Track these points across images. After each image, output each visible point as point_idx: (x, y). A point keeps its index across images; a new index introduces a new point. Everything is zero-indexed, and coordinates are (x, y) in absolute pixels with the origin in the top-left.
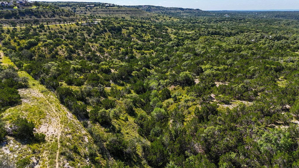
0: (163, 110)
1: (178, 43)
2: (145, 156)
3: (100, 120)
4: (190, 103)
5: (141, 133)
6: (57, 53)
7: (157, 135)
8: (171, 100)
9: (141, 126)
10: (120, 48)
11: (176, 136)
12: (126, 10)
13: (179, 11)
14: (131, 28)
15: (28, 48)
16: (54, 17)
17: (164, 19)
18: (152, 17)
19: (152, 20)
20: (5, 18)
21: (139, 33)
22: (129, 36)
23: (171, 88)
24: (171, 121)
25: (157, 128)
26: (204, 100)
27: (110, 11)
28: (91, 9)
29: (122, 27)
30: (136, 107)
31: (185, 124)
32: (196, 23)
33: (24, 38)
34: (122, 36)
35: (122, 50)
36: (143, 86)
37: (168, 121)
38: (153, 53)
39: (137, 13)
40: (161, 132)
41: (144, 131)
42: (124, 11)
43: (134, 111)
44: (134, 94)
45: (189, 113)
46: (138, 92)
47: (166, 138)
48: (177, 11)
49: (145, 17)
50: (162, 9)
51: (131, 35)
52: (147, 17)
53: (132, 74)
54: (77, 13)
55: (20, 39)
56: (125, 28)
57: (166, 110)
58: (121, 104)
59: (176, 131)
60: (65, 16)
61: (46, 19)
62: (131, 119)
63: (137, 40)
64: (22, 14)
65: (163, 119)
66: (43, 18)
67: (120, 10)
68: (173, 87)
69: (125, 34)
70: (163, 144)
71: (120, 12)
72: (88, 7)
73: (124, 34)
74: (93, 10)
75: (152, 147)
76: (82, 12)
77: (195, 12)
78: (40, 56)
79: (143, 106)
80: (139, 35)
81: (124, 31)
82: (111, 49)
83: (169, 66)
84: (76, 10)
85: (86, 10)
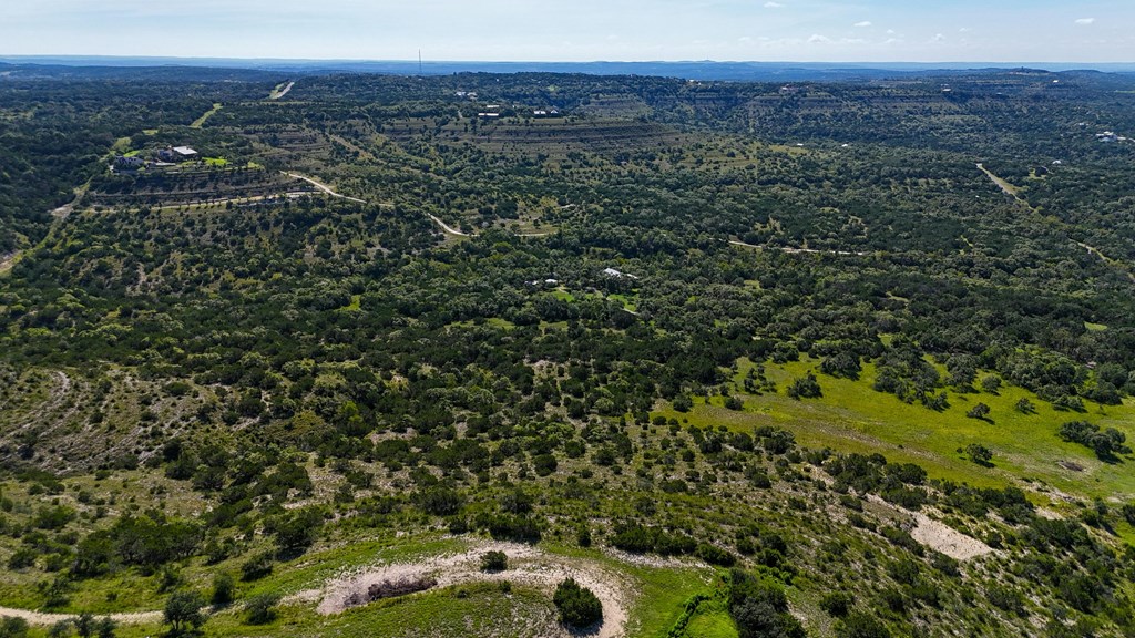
12: (592, 127)
67: (563, 131)
74: (486, 128)
76: (452, 134)
84: (443, 127)
85: (466, 130)
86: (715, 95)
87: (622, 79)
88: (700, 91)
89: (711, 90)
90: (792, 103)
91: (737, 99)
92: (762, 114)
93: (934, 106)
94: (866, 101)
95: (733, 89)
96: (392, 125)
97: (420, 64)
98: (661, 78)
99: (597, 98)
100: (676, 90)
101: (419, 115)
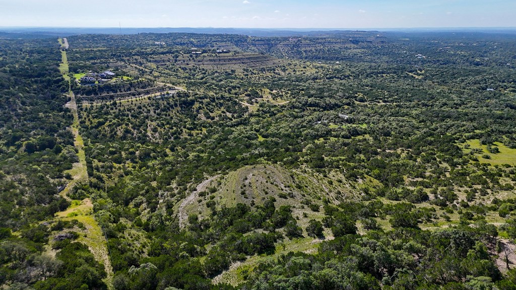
6: (115, 133)
12: (244, 57)
14: (206, 100)
15: (96, 127)
16: (130, 90)
17: (294, 71)
19: (277, 71)
20: (86, 95)
27: (220, 60)
28: (196, 57)
29: (197, 100)
32: (334, 79)
33: (96, 117)
39: (258, 61)
42: (239, 59)
49: (267, 68)
51: (200, 110)
52: (271, 67)
54: (178, 63)
55: (93, 118)
56: (199, 102)
60: (141, 88)
61: (122, 93)
64: (101, 89)
66: (119, 93)
67: (234, 59)
71: (234, 62)
72: (194, 54)
73: (194, 108)
74: (199, 58)
76: (184, 62)
78: (103, 135)
81: (196, 105)
84: (177, 59)
85: (190, 60)
86: (263, 43)
87: (221, 35)
88: (257, 41)
89: (261, 40)
90: (296, 45)
91: (272, 44)
92: (286, 50)
93: (348, 46)
94: (323, 44)
95: (269, 40)
96: (153, 58)
97: (120, 29)
98: (237, 35)
99: (216, 44)
100: (246, 40)
101: (163, 53)
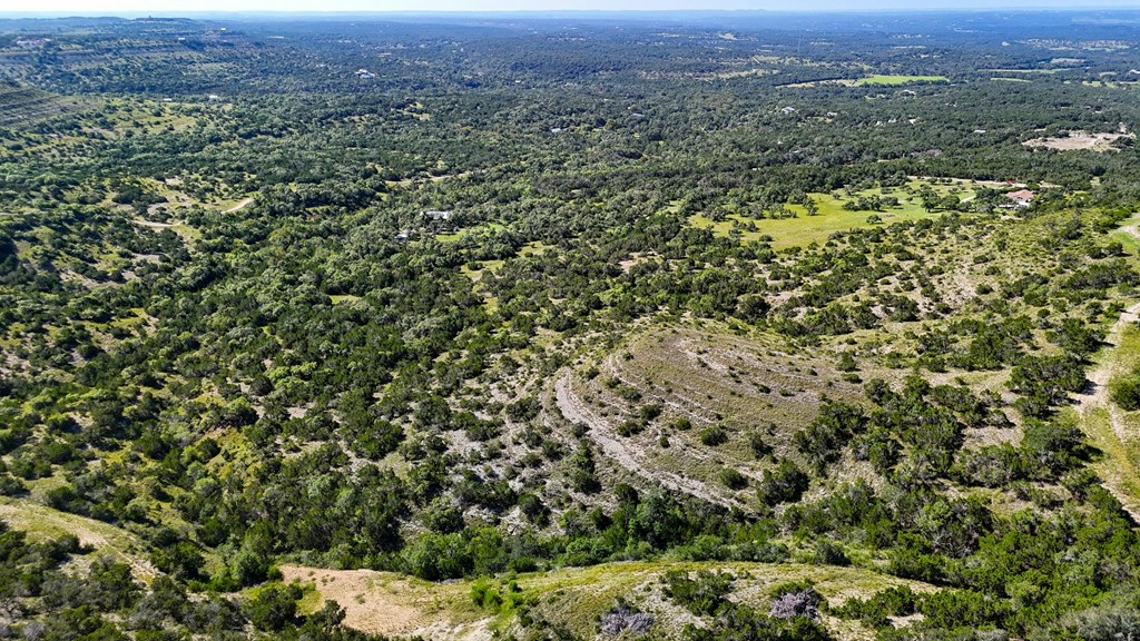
0: (210, 480)
1: (210, 270)
2: (201, 540)
3: (133, 516)
4: (249, 461)
5: (185, 518)
7: (209, 514)
8: (219, 459)
9: (184, 509)
10: (44, 326)
11: (234, 509)
13: (186, 54)
14: (42, 232)
17: (137, 125)
18: (83, 116)
19: (88, 131)
21: (79, 248)
22: (46, 266)
23: (215, 435)
24: (226, 492)
25: (208, 506)
26: (266, 453)
29: (12, 234)
30: (166, 485)
31: (244, 490)
34: (25, 271)
35: (52, 334)
36: (160, 441)
37: (220, 492)
38: (146, 324)
40: (215, 510)
41: (190, 515)
43: (164, 493)
44: (152, 464)
45: (249, 475)
46: (154, 456)
47: (222, 515)
48: (178, 56)
49: (53, 123)
50: (109, 50)
51: (54, 263)
52: (63, 121)
53: (124, 414)
56: (25, 239)
57: (214, 478)
58: (141, 486)
59: (233, 503)
62: (165, 506)
63: (80, 277)
65: (214, 492)
68: (219, 430)
69: (30, 259)
70: (220, 522)
73: (27, 261)
75: (208, 528)
77: (248, 53)
79: (175, 479)
80: (78, 255)
81: (24, 251)
82: (18, 336)
83: (201, 367)
